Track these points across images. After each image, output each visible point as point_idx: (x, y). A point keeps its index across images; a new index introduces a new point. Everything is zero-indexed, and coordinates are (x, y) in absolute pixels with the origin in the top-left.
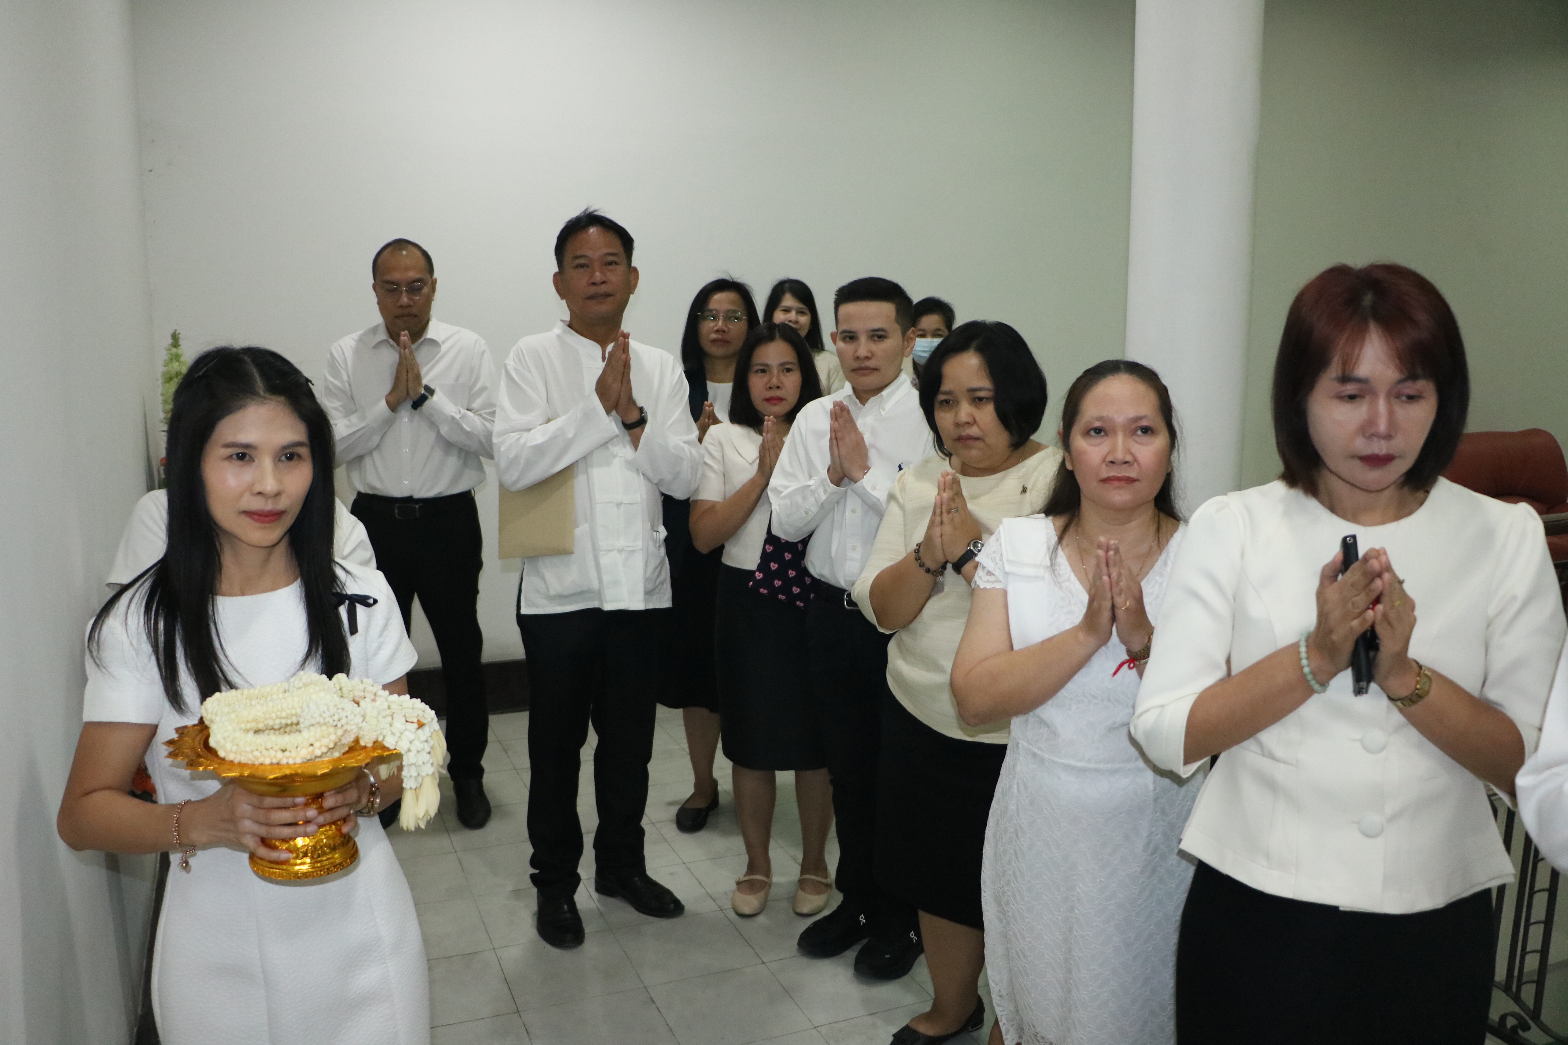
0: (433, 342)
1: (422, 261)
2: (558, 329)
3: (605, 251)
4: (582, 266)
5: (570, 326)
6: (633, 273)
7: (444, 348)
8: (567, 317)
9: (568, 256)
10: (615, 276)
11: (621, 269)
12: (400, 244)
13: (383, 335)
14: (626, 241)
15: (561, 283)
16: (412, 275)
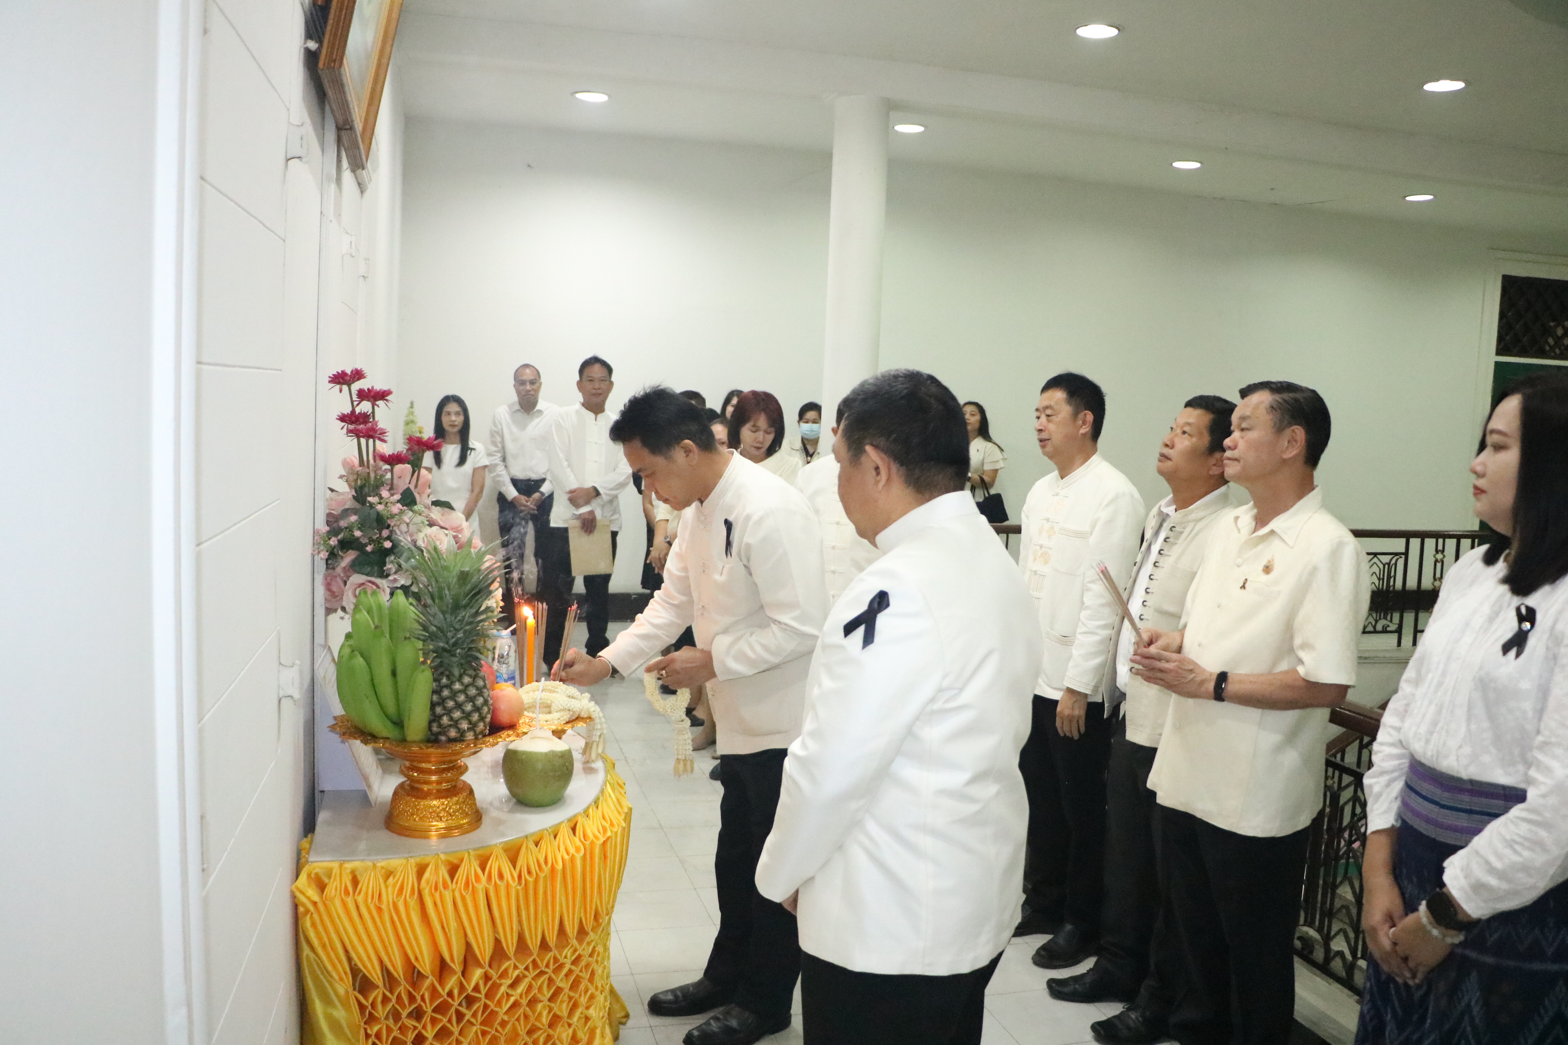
0: (540, 411)
1: (536, 373)
2: (578, 406)
3: (600, 375)
4: (590, 380)
5: (583, 405)
6: (611, 383)
7: (545, 413)
8: (582, 400)
9: (585, 376)
10: (603, 386)
11: (607, 383)
12: (527, 366)
13: (517, 407)
14: (610, 370)
15: (580, 385)
16: (532, 378)
